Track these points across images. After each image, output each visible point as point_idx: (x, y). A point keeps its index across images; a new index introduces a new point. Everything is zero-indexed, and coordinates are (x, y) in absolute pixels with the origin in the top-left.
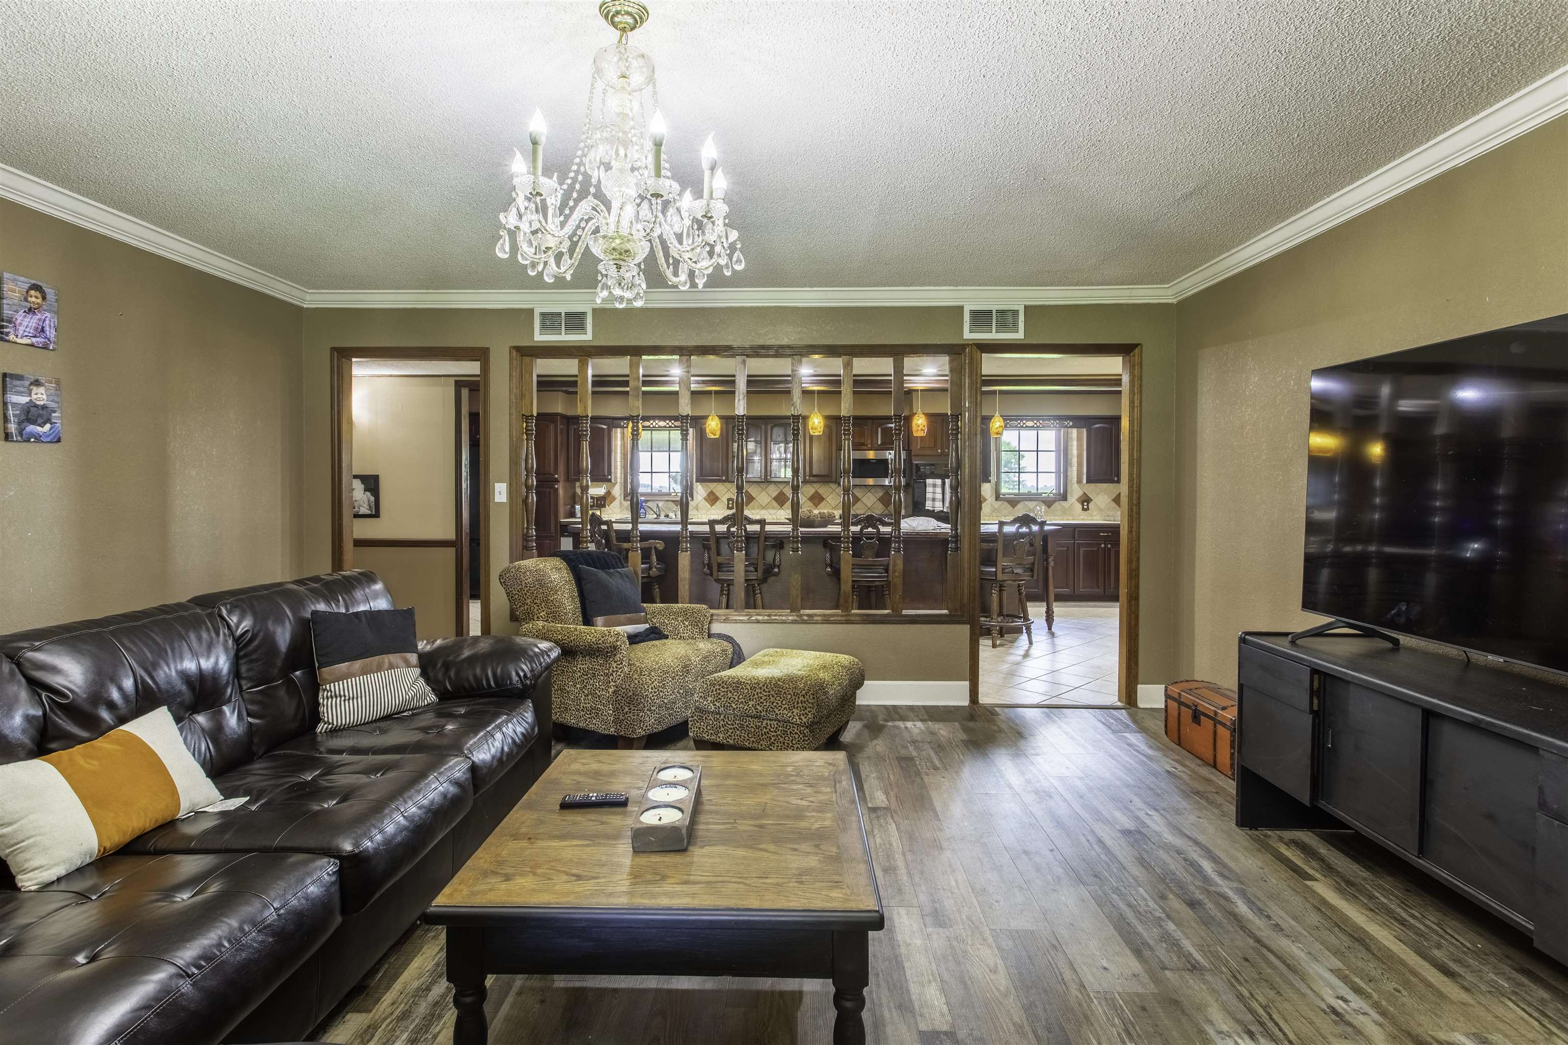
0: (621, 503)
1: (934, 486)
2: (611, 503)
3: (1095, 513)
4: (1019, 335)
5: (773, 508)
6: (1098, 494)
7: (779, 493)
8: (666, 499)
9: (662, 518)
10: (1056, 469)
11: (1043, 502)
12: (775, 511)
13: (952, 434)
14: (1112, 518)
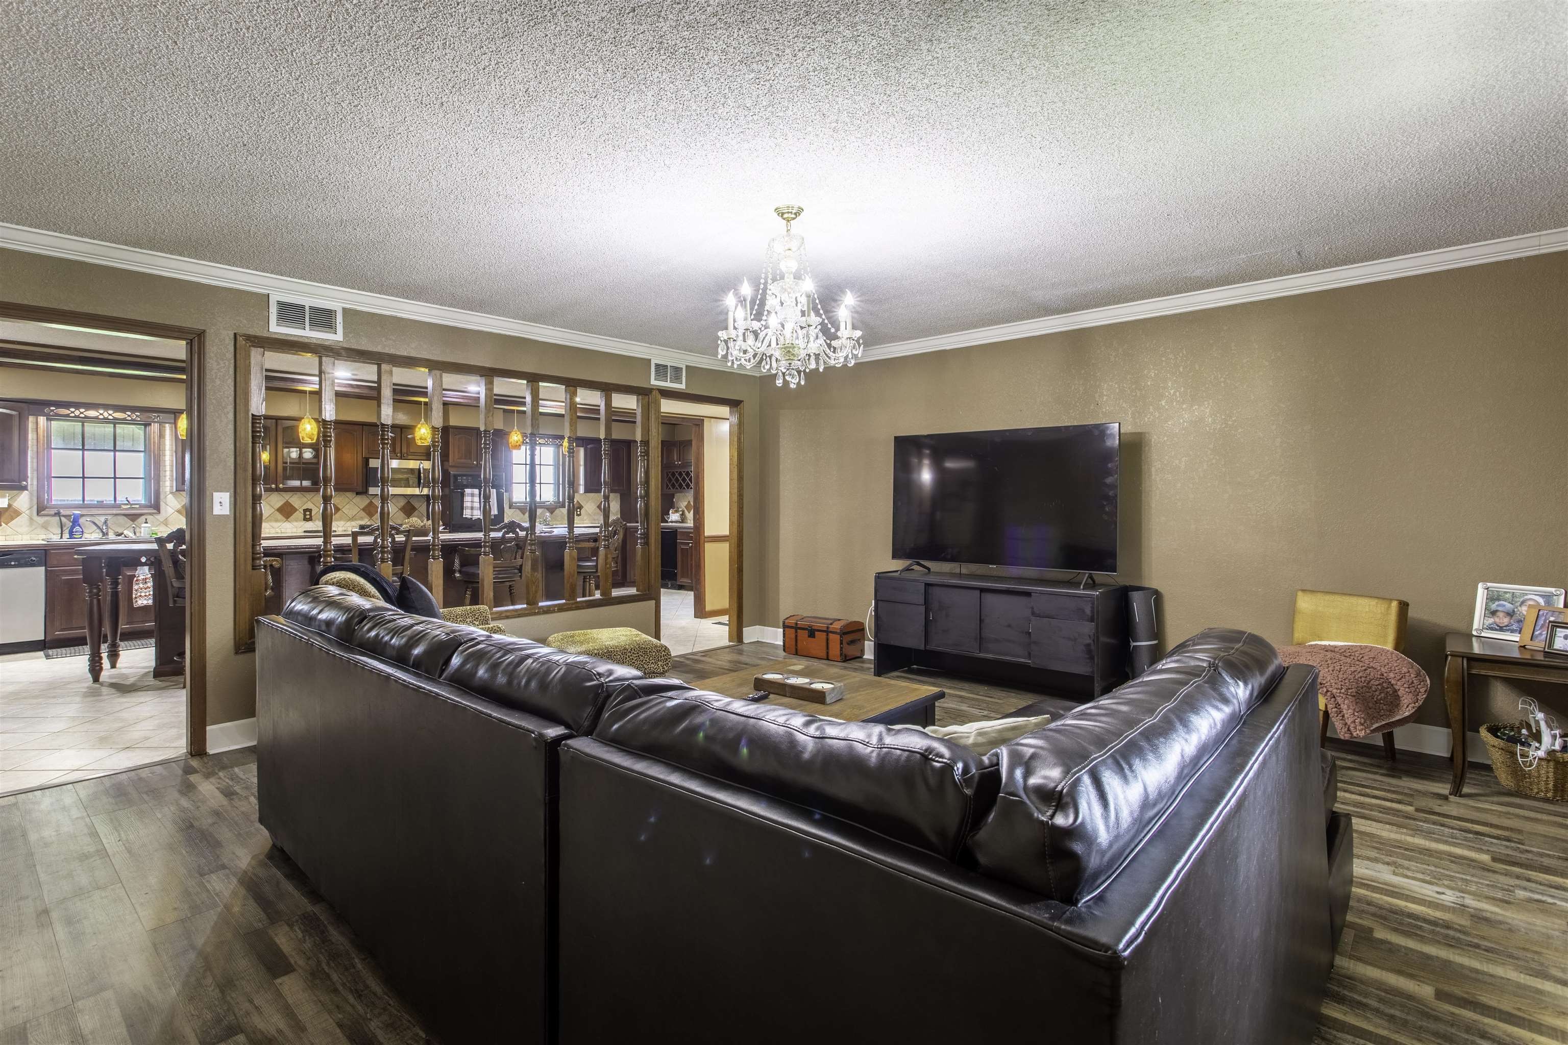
0: (31, 519)
1: (473, 495)
2: (12, 519)
3: (585, 518)
4: (681, 386)
5: (277, 521)
6: (587, 502)
7: (285, 504)
8: (114, 512)
9: (112, 536)
10: (555, 480)
11: (547, 509)
12: (279, 524)
13: (641, 456)
14: (597, 522)
